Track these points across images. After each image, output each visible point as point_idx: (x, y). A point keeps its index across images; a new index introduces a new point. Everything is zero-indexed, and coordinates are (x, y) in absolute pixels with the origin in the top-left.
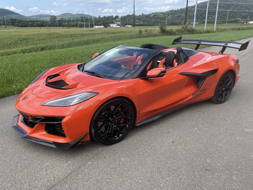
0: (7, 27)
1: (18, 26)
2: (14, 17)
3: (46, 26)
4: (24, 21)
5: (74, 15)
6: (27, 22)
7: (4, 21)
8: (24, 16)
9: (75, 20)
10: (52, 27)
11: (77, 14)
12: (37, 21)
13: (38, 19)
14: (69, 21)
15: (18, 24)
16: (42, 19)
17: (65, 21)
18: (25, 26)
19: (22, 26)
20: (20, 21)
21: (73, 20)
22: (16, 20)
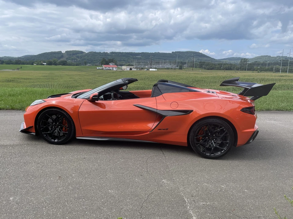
0: (195, 69)
1: (205, 68)
2: (203, 60)
3: (233, 70)
4: (212, 64)
5: (273, 57)
6: (214, 65)
7: (193, 63)
8: (215, 59)
9: (272, 63)
10: (240, 70)
11: (277, 57)
12: (225, 64)
13: (228, 62)
14: (264, 64)
15: (205, 66)
16: (232, 62)
17: (258, 65)
18: (211, 69)
19: (208, 69)
20: (208, 64)
21: (269, 63)
22: (204, 62)
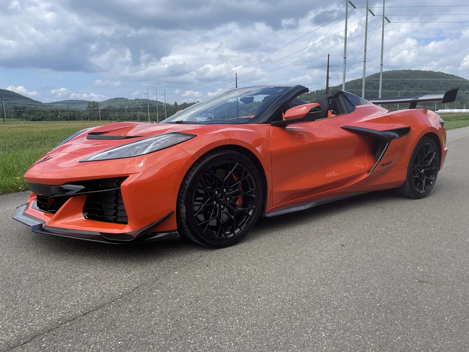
0: (8, 121)
1: (27, 119)
2: (20, 103)
3: (78, 120)
4: (40, 111)
5: (131, 100)
6: (44, 112)
7: (3, 109)
8: (40, 102)
9: (131, 109)
10: (90, 120)
11: (136, 100)
12: (63, 111)
13: (65, 107)
14: (121, 110)
15: (27, 115)
16: (73, 107)
17: (114, 111)
18: (39, 120)
19: (34, 120)
20: (32, 112)
21: (128, 109)
22: (24, 108)
